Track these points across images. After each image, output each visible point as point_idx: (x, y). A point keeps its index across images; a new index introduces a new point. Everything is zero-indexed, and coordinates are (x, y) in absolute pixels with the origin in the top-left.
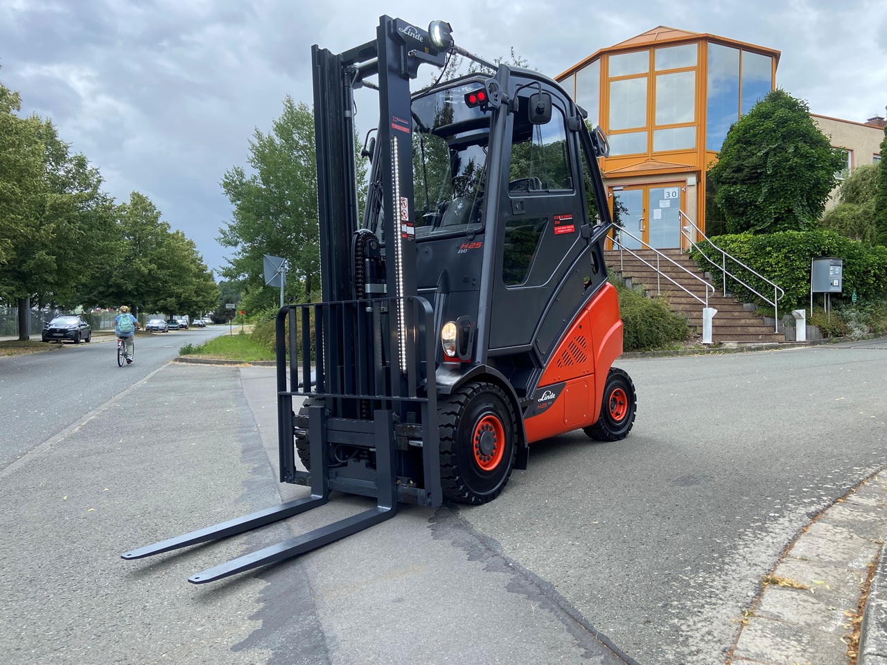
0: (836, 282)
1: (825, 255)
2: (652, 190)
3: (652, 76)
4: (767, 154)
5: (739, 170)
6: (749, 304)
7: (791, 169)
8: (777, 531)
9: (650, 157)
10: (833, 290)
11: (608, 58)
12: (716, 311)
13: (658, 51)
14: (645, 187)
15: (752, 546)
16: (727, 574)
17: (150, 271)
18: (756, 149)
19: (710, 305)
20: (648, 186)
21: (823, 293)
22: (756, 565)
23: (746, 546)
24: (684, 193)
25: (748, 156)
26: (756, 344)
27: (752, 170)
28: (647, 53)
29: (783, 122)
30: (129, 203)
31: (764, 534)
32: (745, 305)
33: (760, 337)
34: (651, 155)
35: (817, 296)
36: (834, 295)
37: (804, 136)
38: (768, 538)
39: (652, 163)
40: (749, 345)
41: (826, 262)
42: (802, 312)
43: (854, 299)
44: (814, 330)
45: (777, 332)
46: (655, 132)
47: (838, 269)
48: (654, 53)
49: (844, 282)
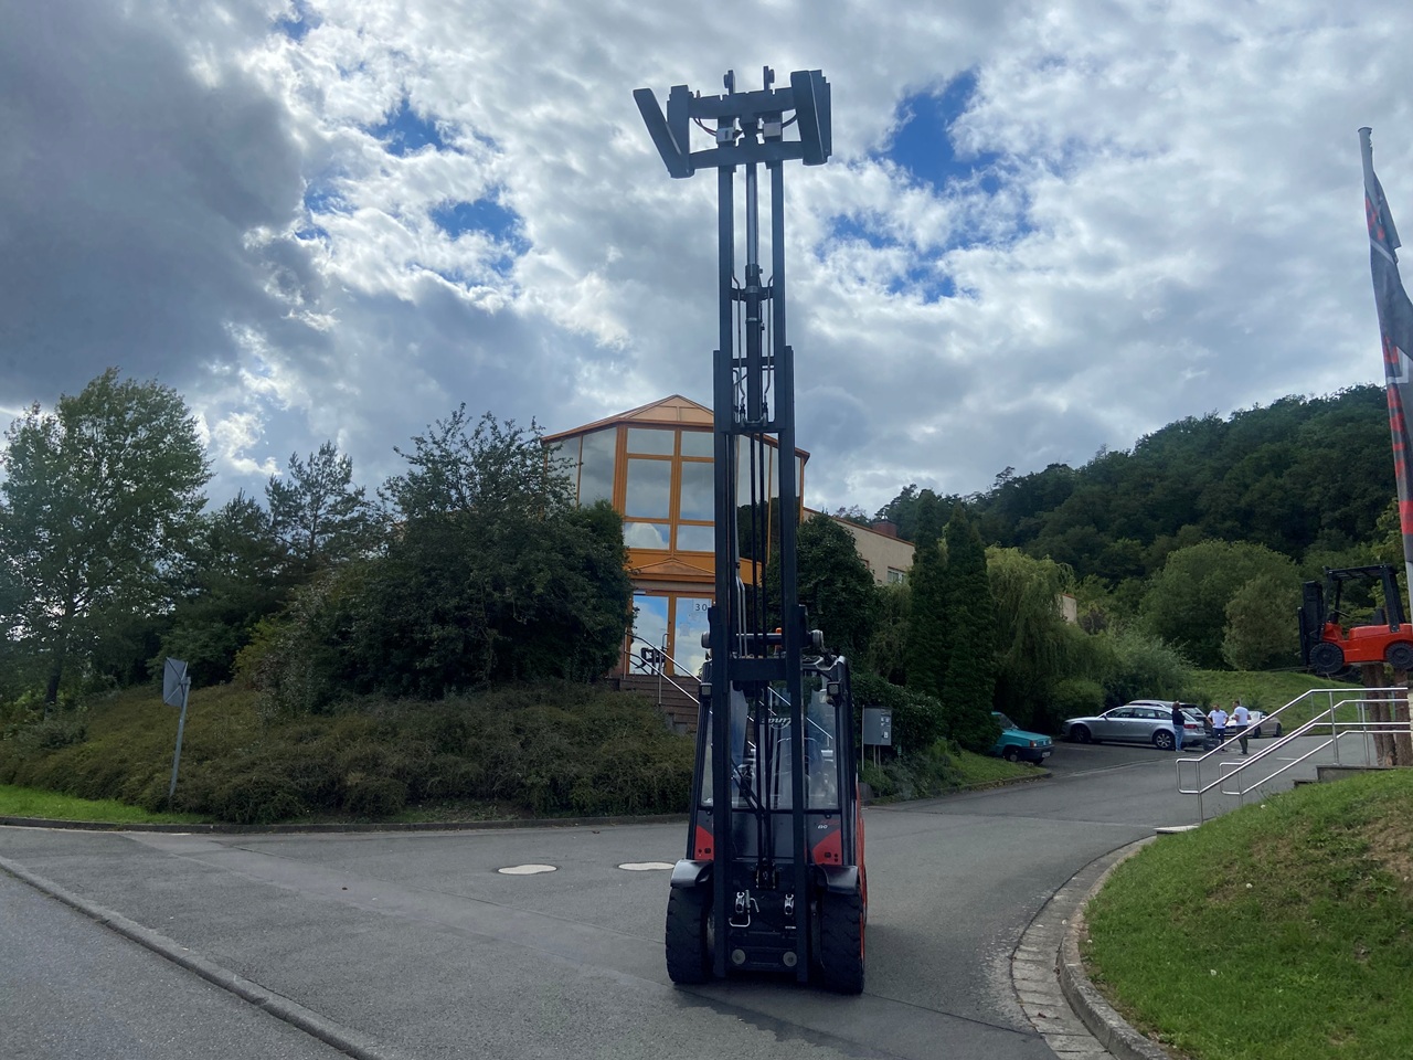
0: (885, 735)
1: (875, 704)
2: (680, 600)
3: (677, 460)
4: (816, 585)
7: (839, 603)
8: (998, 966)
9: (673, 558)
10: (883, 743)
11: (626, 431)
14: (670, 595)
15: (992, 974)
16: (993, 988)
20: (674, 595)
21: (872, 746)
22: (1003, 983)
23: (989, 975)
28: (671, 434)
29: (832, 552)
31: (993, 969)
34: (673, 554)
35: (868, 747)
36: (884, 748)
37: (851, 569)
38: (997, 970)
39: (677, 565)
41: (876, 711)
43: (899, 752)
46: (681, 528)
47: (888, 720)
48: (680, 434)
49: (893, 734)
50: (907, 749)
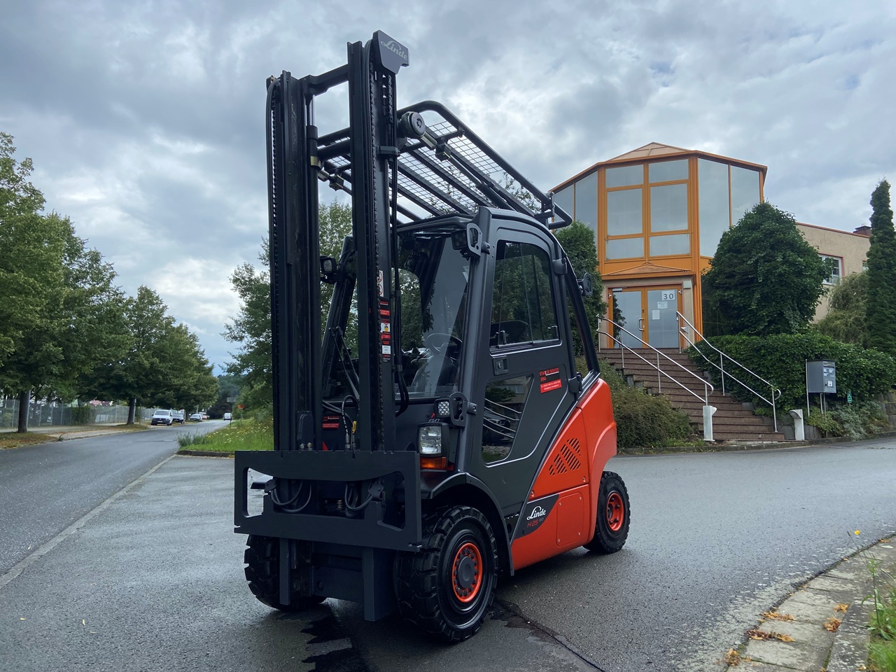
0: (830, 383)
1: (820, 357)
2: (650, 293)
3: (646, 187)
4: (757, 262)
5: (731, 276)
6: (748, 404)
7: (780, 275)
8: (764, 597)
9: (647, 261)
10: (826, 390)
11: (605, 171)
12: (716, 409)
13: (651, 165)
14: (643, 289)
15: (741, 608)
16: (718, 629)
17: (152, 364)
18: (746, 257)
19: (710, 403)
20: (646, 289)
21: (819, 394)
22: (744, 622)
23: (736, 608)
24: (680, 296)
25: (739, 263)
26: (756, 442)
27: (743, 276)
28: (640, 167)
29: (771, 233)
30: (136, 297)
31: (752, 599)
32: (744, 404)
33: (760, 436)
34: (647, 259)
35: (813, 396)
36: (830, 397)
37: (791, 245)
38: (756, 603)
39: (649, 267)
40: (749, 443)
41: (820, 364)
42: (799, 412)
43: (850, 400)
44: (812, 429)
45: (776, 431)
46: (653, 240)
47: (831, 370)
48: (648, 167)
49: (838, 383)
50: (859, 398)
